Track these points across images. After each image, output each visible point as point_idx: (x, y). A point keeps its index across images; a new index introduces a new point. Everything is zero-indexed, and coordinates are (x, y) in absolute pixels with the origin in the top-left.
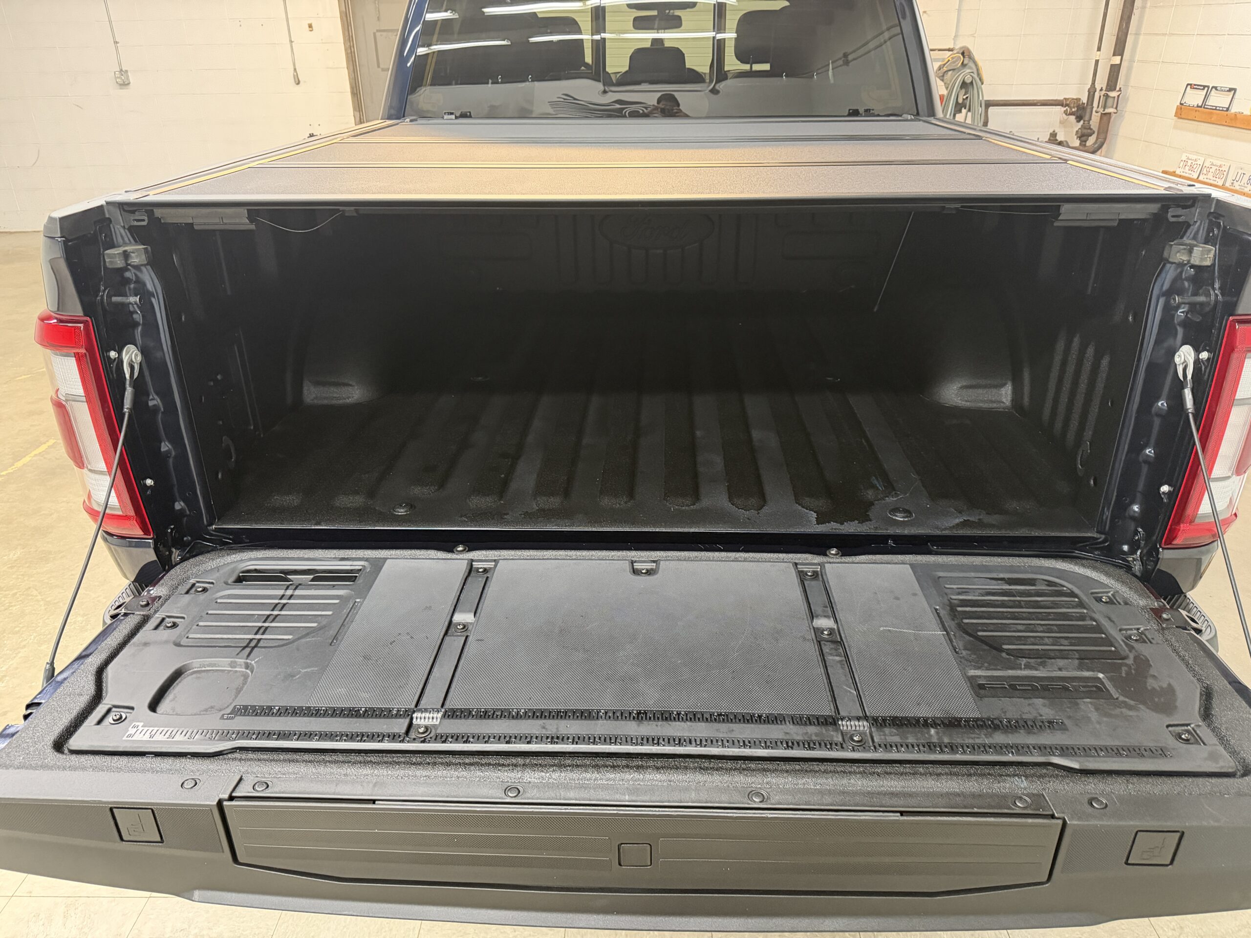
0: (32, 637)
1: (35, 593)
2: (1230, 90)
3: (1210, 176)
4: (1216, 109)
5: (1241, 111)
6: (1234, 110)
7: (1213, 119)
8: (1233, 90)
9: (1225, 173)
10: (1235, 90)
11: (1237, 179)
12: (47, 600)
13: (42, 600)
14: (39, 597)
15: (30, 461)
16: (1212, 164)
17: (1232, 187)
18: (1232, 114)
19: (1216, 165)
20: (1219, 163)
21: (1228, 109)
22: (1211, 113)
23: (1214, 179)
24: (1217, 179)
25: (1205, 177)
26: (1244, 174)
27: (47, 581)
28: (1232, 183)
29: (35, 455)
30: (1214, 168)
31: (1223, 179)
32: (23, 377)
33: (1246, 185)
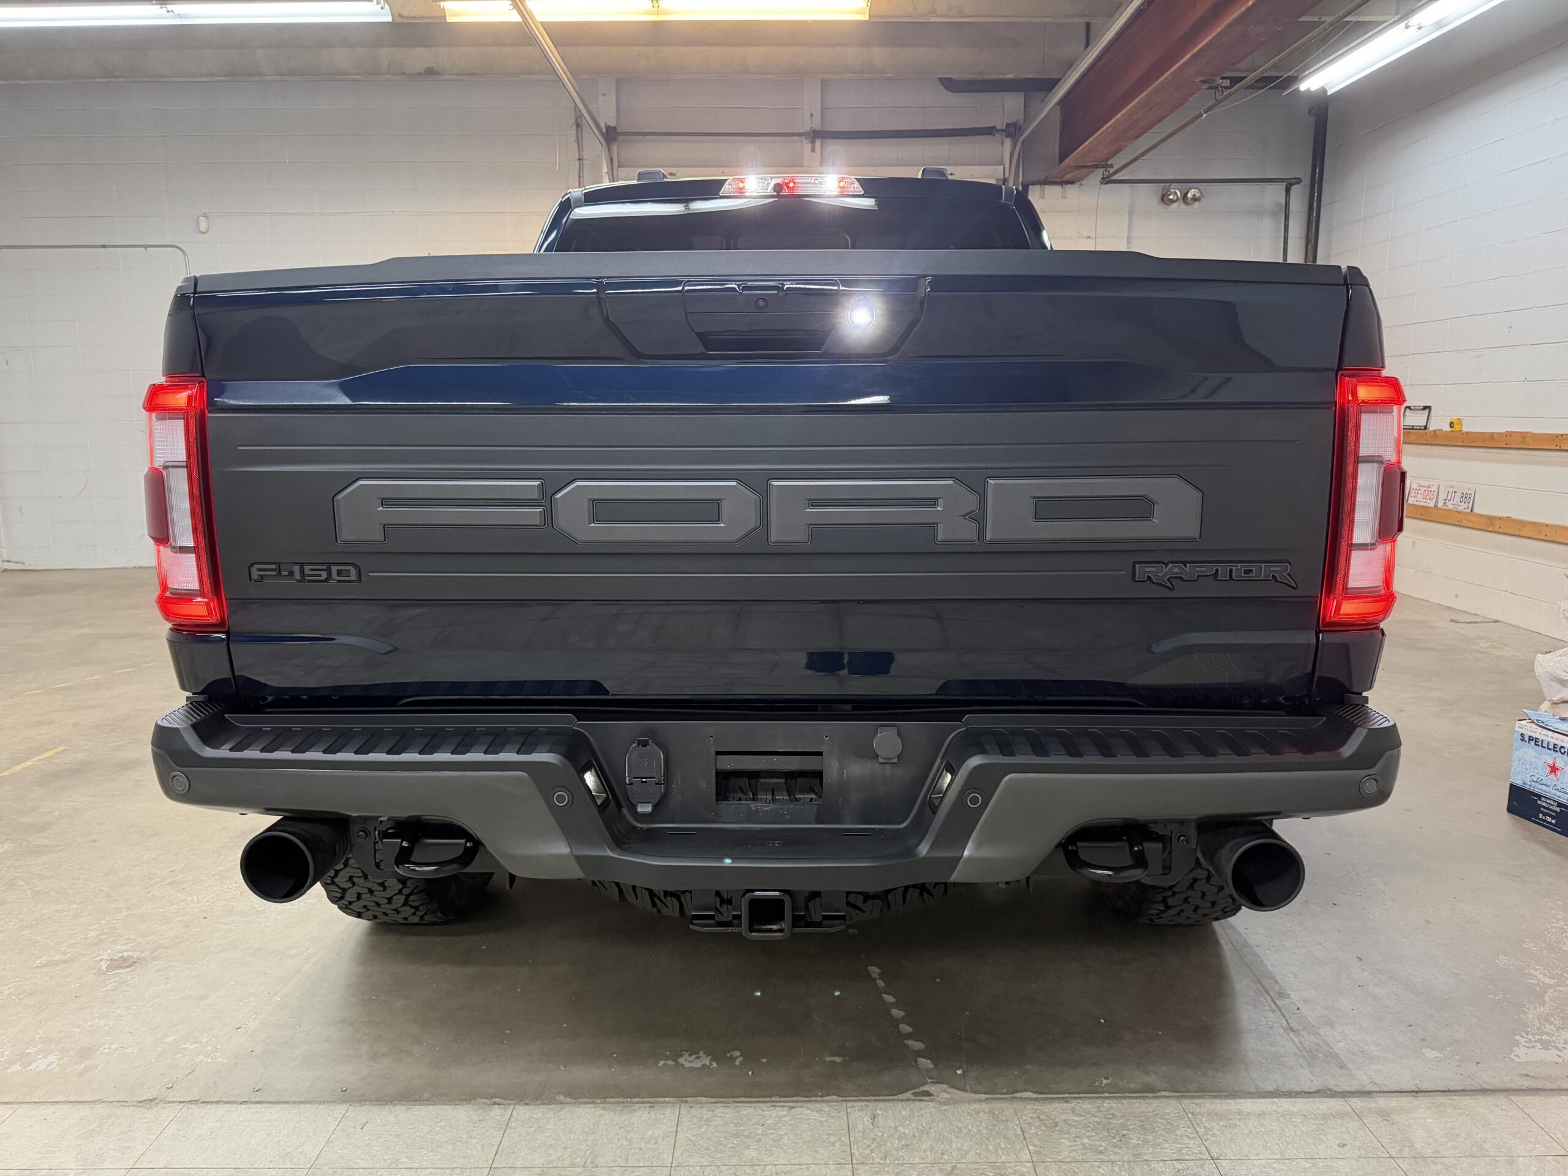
0: (12, 923)
1: (21, 883)
2: (1425, 408)
3: (1419, 498)
4: (1413, 429)
5: (1440, 428)
6: (1432, 427)
7: (1411, 439)
8: (1427, 408)
9: (1435, 494)
10: (1429, 408)
11: (1449, 498)
12: (36, 889)
13: (30, 889)
14: (26, 887)
15: (33, 765)
16: (1420, 486)
17: (1444, 508)
18: (1431, 431)
19: (1424, 487)
20: (1427, 484)
21: (1425, 428)
22: (1409, 433)
23: (1425, 500)
24: (1428, 501)
25: (1415, 499)
26: (1455, 492)
27: (38, 872)
28: (1445, 503)
29: (40, 760)
30: (1423, 489)
31: (1434, 500)
32: (35, 692)
33: (1459, 503)
